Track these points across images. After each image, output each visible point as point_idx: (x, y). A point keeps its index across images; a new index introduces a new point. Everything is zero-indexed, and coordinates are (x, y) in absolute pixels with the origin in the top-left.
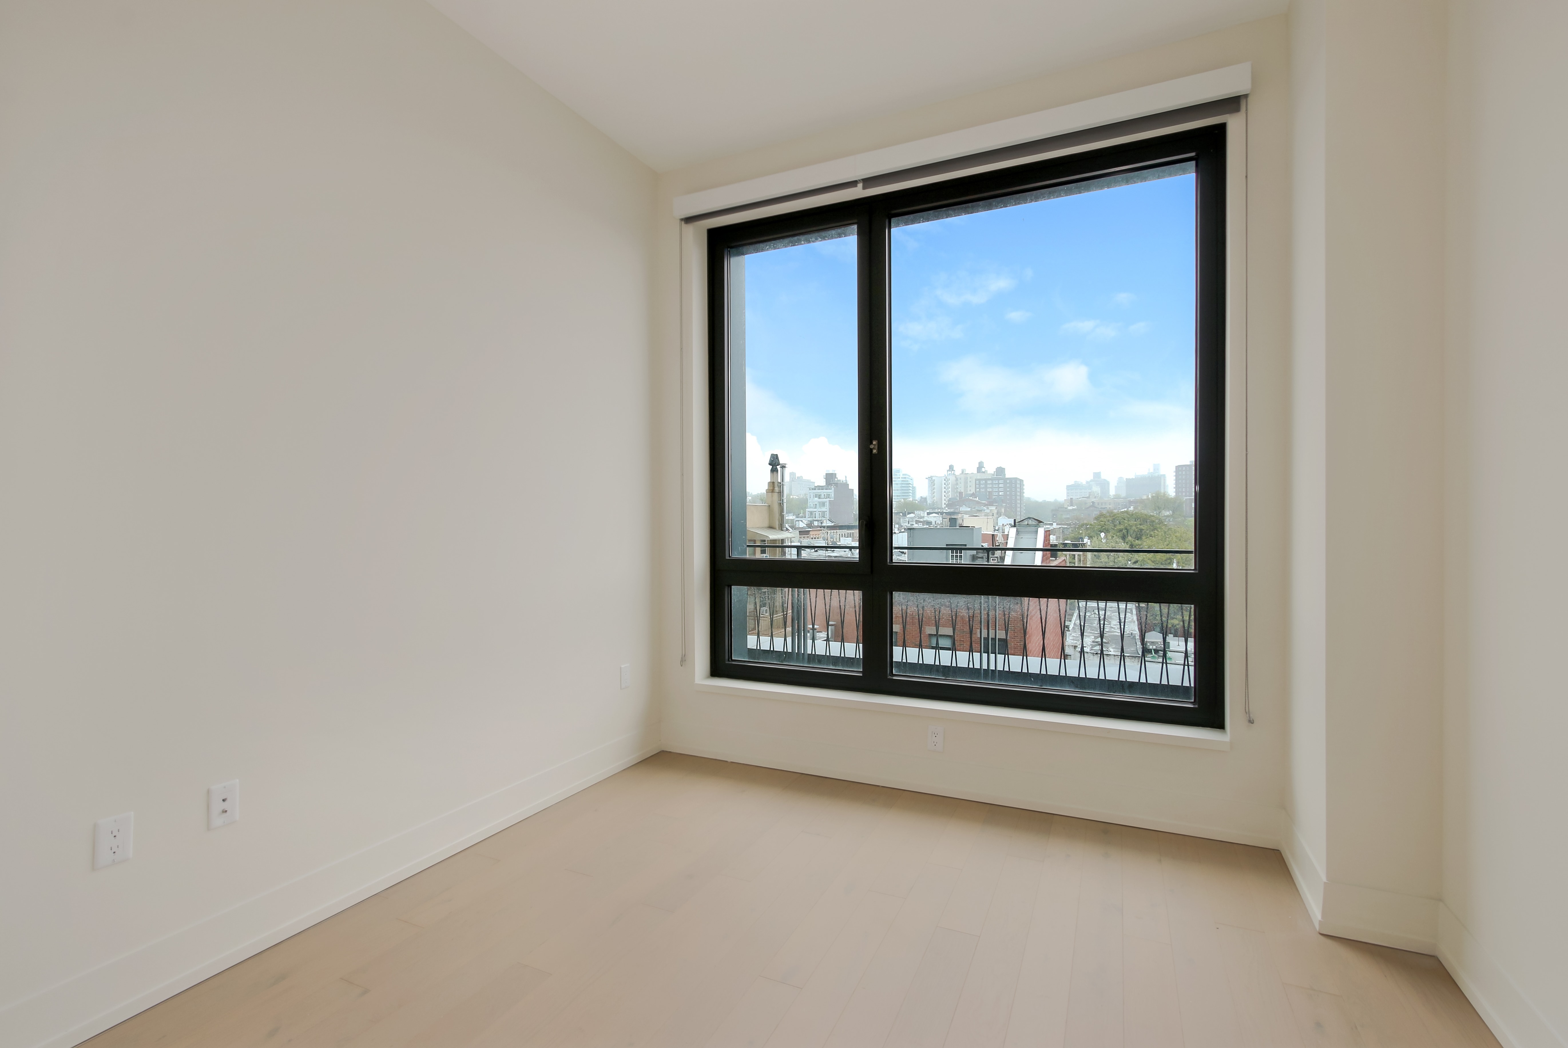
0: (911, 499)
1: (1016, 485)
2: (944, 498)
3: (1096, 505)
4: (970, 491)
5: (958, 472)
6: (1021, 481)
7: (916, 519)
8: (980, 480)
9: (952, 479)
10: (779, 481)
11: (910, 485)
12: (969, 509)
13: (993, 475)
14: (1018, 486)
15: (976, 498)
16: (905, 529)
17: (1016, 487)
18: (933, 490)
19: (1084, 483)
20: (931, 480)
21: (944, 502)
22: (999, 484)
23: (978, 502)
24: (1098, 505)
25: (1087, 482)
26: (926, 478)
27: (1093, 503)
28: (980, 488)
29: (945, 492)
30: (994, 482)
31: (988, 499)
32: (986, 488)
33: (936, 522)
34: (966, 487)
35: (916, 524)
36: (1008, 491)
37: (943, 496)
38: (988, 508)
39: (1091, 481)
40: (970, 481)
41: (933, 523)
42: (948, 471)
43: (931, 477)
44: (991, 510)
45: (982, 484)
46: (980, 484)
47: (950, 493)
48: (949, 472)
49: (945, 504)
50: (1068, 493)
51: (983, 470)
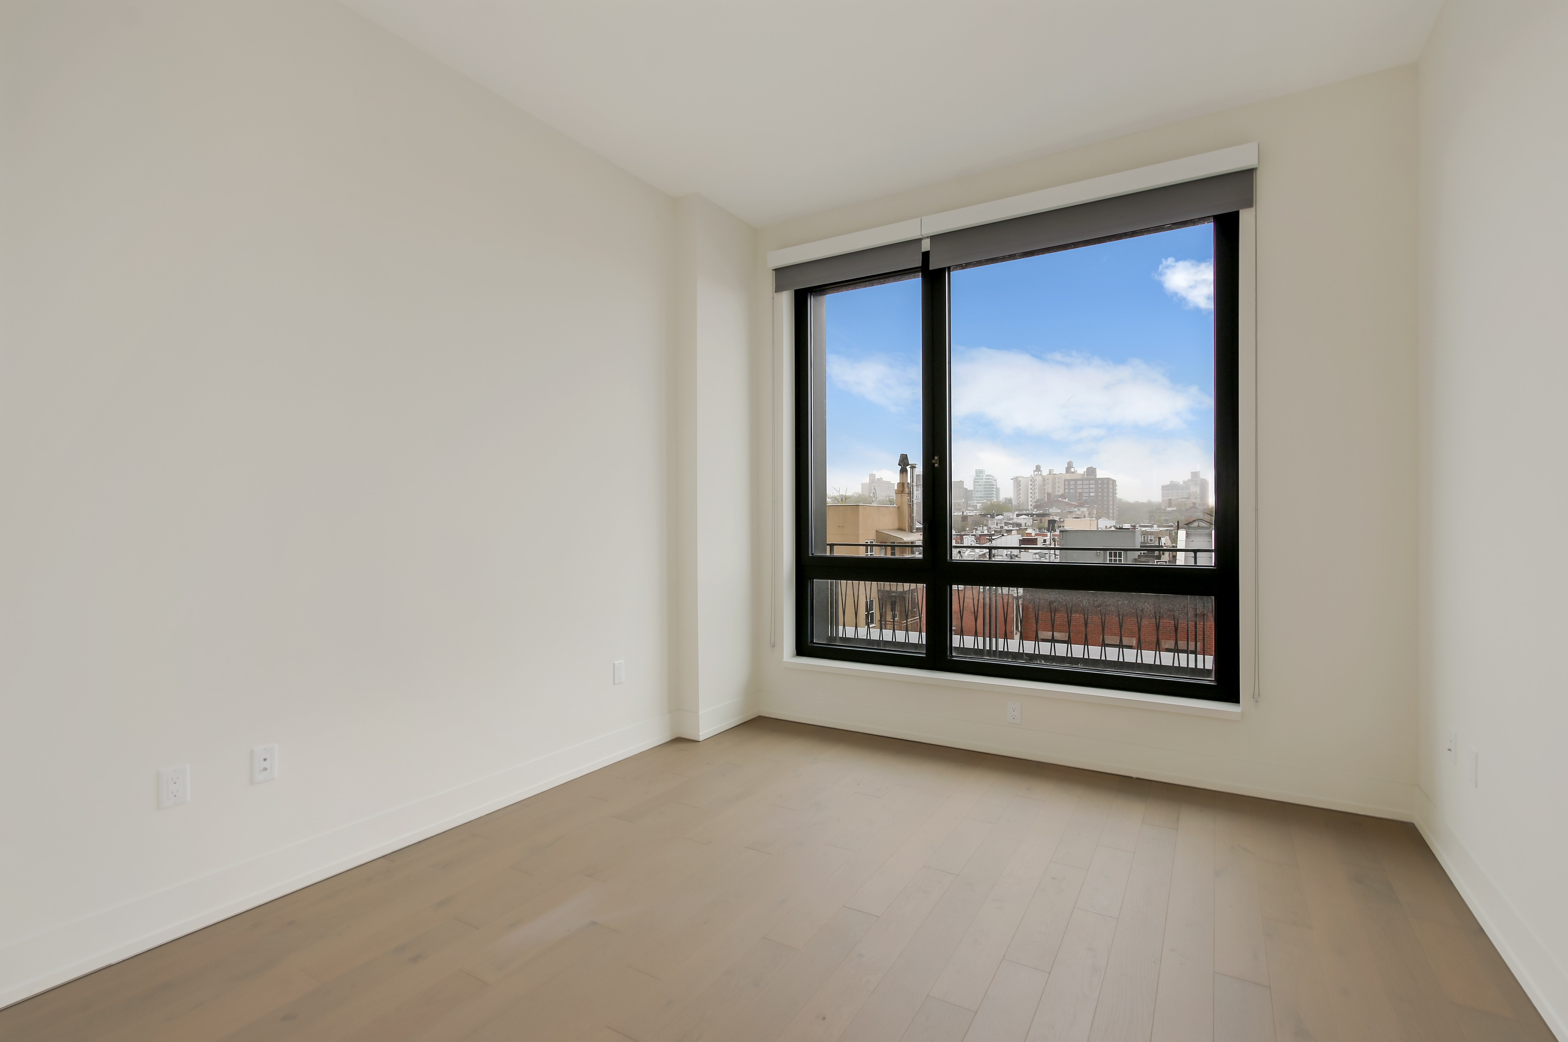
0: (995, 500)
1: (1108, 485)
2: (1030, 499)
3: (1197, 506)
4: (1059, 492)
5: (1045, 472)
6: (1114, 481)
7: (1005, 521)
8: (1069, 480)
9: (1039, 480)
10: (909, 481)
11: (994, 486)
12: (1059, 511)
13: (1084, 475)
14: (1111, 486)
15: (1066, 499)
16: (995, 531)
17: (1108, 488)
18: (1019, 491)
19: (1181, 483)
20: (1017, 481)
21: (1030, 503)
22: (1090, 484)
23: (1067, 504)
24: (1199, 506)
25: (1184, 482)
26: (1012, 479)
27: (1194, 503)
28: (1069, 489)
29: (1031, 493)
30: (1085, 482)
31: (1078, 500)
32: (1076, 489)
33: (1026, 523)
34: (1054, 488)
35: (1005, 525)
36: (1100, 492)
37: (1029, 497)
38: (1079, 510)
39: (1189, 481)
40: (1058, 482)
41: (1023, 525)
42: (1034, 471)
43: (1017, 478)
44: (1082, 512)
45: (1071, 485)
46: (1069, 485)
47: (1037, 495)
48: (1036, 473)
49: (1031, 505)
50: (1163, 494)
51: (1072, 470)
